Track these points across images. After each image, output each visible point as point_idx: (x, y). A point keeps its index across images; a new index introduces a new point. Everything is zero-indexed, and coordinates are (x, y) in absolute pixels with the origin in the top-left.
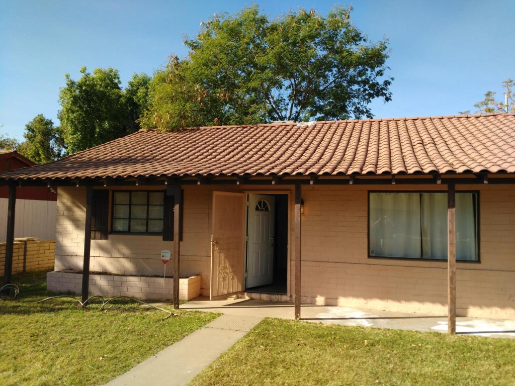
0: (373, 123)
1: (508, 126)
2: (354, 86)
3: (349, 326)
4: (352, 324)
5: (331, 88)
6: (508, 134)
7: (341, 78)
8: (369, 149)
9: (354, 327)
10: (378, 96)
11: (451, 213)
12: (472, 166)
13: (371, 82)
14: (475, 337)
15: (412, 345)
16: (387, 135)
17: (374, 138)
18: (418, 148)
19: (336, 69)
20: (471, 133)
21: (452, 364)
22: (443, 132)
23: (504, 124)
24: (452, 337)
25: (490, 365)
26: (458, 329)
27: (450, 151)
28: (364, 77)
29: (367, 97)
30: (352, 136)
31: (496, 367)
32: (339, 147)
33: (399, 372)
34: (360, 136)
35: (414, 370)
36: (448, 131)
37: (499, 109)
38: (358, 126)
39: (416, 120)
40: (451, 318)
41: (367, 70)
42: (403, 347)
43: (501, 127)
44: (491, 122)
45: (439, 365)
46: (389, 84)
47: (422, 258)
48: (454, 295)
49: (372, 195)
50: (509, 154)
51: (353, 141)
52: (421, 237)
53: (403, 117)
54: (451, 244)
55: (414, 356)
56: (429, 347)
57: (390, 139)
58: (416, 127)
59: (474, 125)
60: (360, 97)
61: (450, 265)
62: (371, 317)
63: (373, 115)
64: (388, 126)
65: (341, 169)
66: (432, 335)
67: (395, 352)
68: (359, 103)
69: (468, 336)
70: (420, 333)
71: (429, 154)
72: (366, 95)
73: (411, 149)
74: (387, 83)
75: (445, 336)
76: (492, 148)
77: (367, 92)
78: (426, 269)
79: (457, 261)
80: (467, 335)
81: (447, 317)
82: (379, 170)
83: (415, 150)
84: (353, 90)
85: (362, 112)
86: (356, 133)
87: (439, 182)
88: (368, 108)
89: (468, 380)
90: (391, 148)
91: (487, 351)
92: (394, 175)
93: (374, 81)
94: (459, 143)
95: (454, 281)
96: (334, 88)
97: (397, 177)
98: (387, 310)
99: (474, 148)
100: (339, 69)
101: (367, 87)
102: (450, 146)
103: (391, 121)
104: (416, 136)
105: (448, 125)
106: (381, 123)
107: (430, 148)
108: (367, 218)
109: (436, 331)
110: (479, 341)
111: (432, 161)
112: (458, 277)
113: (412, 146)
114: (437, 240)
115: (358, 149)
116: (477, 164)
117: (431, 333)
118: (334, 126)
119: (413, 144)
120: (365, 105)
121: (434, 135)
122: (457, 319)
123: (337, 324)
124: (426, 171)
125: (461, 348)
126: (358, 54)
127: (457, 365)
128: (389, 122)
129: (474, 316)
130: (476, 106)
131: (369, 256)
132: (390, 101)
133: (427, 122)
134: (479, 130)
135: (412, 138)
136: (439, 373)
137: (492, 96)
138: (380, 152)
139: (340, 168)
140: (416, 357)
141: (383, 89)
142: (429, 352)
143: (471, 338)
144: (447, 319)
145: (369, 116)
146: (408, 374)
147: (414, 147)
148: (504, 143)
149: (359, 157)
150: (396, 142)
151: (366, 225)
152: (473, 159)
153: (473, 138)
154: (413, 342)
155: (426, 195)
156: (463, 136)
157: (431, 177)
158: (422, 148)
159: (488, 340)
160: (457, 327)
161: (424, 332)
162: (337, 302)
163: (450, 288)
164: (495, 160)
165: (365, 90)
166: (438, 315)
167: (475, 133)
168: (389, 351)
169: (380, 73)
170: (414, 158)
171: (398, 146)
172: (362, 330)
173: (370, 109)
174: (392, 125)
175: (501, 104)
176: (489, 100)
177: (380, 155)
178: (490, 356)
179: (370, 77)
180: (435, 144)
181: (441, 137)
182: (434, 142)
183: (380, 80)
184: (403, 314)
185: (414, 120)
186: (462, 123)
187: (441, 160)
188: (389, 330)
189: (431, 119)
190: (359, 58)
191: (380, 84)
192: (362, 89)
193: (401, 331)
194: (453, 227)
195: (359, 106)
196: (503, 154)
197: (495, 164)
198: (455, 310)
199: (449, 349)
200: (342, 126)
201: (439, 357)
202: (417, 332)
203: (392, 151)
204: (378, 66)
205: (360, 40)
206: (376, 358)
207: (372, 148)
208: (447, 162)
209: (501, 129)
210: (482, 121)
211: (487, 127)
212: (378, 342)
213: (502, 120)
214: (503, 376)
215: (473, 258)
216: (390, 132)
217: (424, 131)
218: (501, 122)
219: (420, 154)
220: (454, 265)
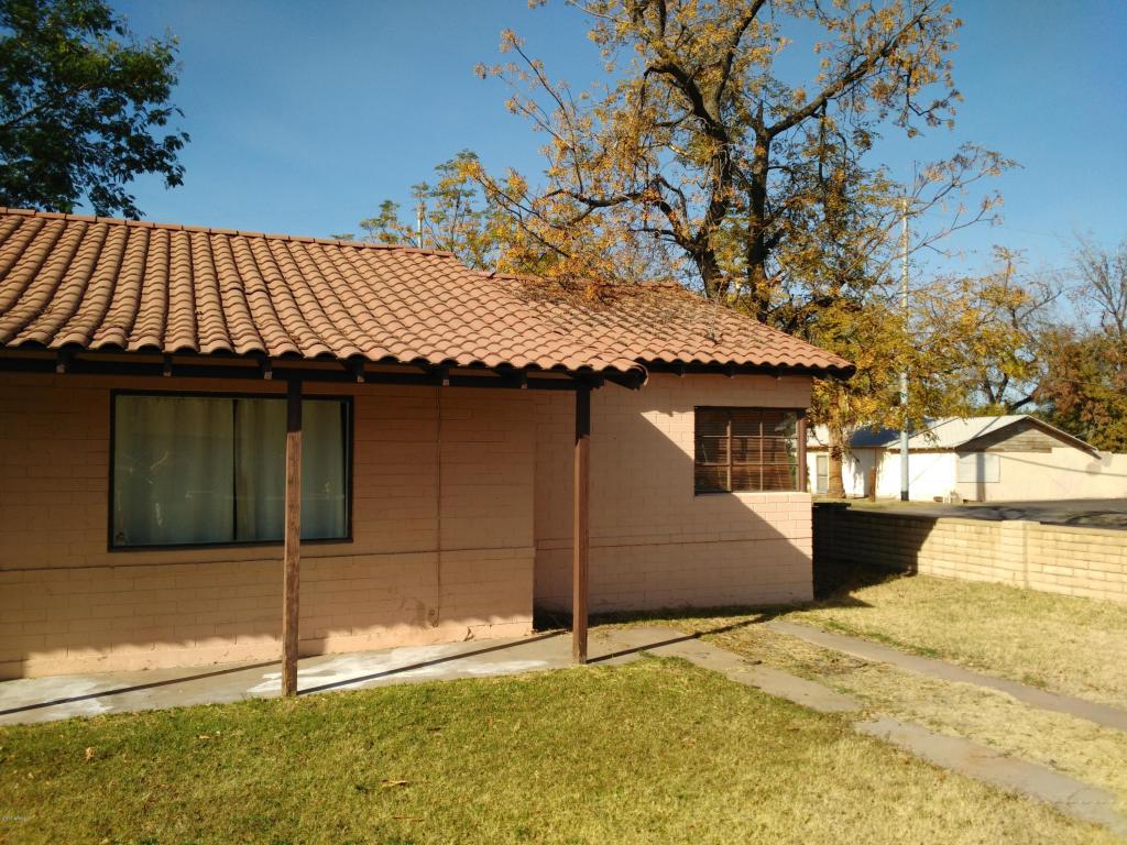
0: (133, 231)
1: (411, 273)
2: (89, 133)
3: (48, 723)
4: (59, 714)
5: (28, 127)
6: (409, 289)
7: (56, 107)
8: (118, 289)
9: (62, 722)
10: (151, 169)
11: (293, 443)
12: (335, 346)
13: (133, 133)
14: (333, 693)
15: (201, 737)
16: (165, 262)
17: (132, 265)
18: (232, 298)
19: (41, 82)
20: (343, 278)
21: (282, 762)
22: (287, 268)
23: (405, 268)
24: (288, 702)
25: (354, 745)
26: (302, 684)
27: (297, 312)
28: (116, 118)
29: (123, 167)
30: (79, 253)
31: (365, 747)
32: (39, 277)
33: (163, 806)
34: (98, 258)
35: (198, 794)
36: (299, 269)
37: (405, 238)
38: (95, 232)
39: (234, 236)
40: (287, 664)
41: (125, 103)
42: (179, 745)
43: (399, 273)
44: (382, 261)
45: (255, 770)
46: (178, 148)
47: (235, 541)
48: (294, 613)
49: (121, 401)
50: (407, 328)
51: (79, 268)
52: (235, 495)
53: (205, 226)
54: (291, 507)
55: (201, 762)
56: (239, 733)
57: (172, 272)
58: (232, 253)
59: (350, 263)
60: (107, 164)
61: (288, 551)
62: (111, 689)
63: (140, 212)
64: (170, 240)
65: (35, 333)
66: (245, 708)
67: (159, 760)
68: (104, 179)
69: (321, 695)
70: (221, 706)
71: (254, 314)
72: (123, 161)
73: (215, 299)
74: (172, 143)
75: (274, 702)
76: (379, 312)
77: (124, 155)
78: (242, 564)
79: (303, 542)
80: (318, 692)
81: (279, 662)
82: (132, 341)
83: (225, 304)
84: (87, 145)
85: (114, 202)
86: (88, 249)
87: (268, 375)
88: (127, 193)
89: (309, 788)
90: (172, 292)
91: (355, 717)
92: (169, 355)
93: (140, 131)
94: (317, 296)
95: (296, 585)
96: (37, 130)
97: (176, 360)
98: (153, 668)
99: (345, 310)
100: (49, 84)
101: (123, 143)
102: (299, 301)
103: (177, 231)
104: (230, 272)
105: (300, 256)
106: (153, 233)
107: (258, 300)
108: (107, 456)
109: (255, 697)
110: (342, 700)
111: (257, 329)
112: (304, 574)
113: (219, 294)
114: (270, 499)
115: (91, 287)
116: (345, 342)
117: (245, 702)
118: (31, 224)
119: (222, 289)
120: (120, 184)
121: (270, 274)
122: (300, 662)
123: (15, 723)
124: (241, 350)
125: (304, 723)
126: (99, 57)
127: (292, 760)
128: (173, 234)
129: (338, 651)
130: (364, 225)
131: (112, 548)
132: (178, 186)
133: (257, 244)
134: (359, 274)
135: (220, 276)
136: (252, 787)
137: (393, 212)
138: (144, 298)
139: (31, 331)
140: (205, 763)
141: (161, 154)
142: (236, 745)
143: (327, 697)
144: (280, 666)
145: (131, 212)
146: (184, 805)
147: (223, 296)
148: (401, 304)
149: (90, 308)
150: (184, 281)
151: (105, 472)
152: (341, 332)
153: (346, 288)
154: (203, 731)
155: (247, 404)
156: (327, 282)
157: (254, 363)
158: (240, 300)
159: (358, 696)
160: (299, 680)
161: (231, 703)
162: (22, 668)
163: (288, 599)
164: (380, 337)
165: (119, 150)
166: (266, 660)
167: (351, 280)
168: (144, 761)
169: (159, 118)
170: (220, 319)
171: (188, 289)
172: (84, 724)
173: (131, 197)
174: (179, 241)
175: (409, 230)
176: (387, 218)
177: (143, 307)
178: (356, 727)
179: (132, 121)
180: (269, 294)
181: (284, 279)
182: (267, 288)
183: (157, 134)
184: (189, 669)
185: (230, 236)
186: (327, 256)
187: (278, 328)
188: (150, 712)
189: (264, 238)
190: (102, 68)
191: (156, 142)
192: (112, 146)
193: (180, 709)
194: (295, 471)
195: (104, 184)
196: (398, 325)
197: (379, 345)
198: (296, 645)
199: (279, 730)
200: (53, 226)
201: (256, 752)
202: (214, 705)
203: (171, 299)
204: (152, 100)
205: (108, 25)
206: (109, 786)
207: (126, 288)
208: (288, 333)
209: (398, 277)
210: (367, 256)
211: (374, 270)
212: (120, 748)
213: (401, 259)
214: (374, 762)
215: (340, 533)
216: (172, 255)
217: (249, 262)
218: (400, 263)
219: (235, 312)
220: (297, 552)
